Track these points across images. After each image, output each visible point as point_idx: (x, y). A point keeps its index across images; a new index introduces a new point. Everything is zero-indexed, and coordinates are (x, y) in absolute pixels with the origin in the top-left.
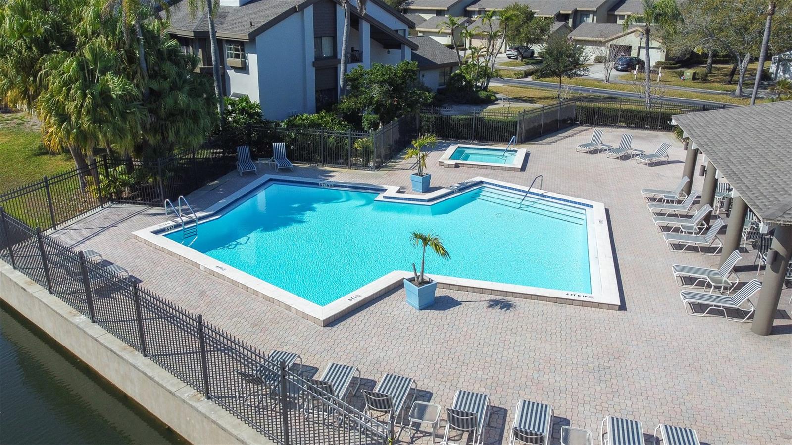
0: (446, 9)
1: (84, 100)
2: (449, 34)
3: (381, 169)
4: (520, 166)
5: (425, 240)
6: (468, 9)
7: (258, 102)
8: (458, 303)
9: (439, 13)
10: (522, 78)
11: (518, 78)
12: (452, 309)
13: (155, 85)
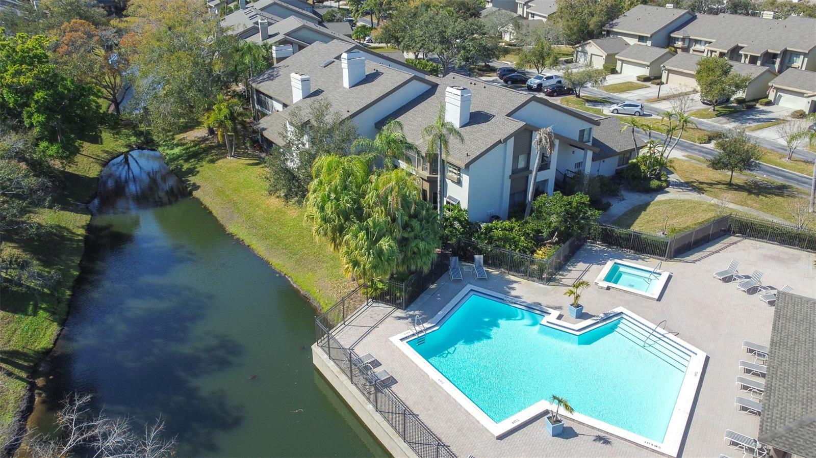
0: (649, 36)
1: (368, 257)
2: (648, 66)
3: (551, 283)
4: (657, 297)
5: (560, 401)
6: (672, 35)
7: (466, 208)
8: (576, 435)
9: (642, 39)
10: (705, 143)
11: (700, 143)
12: (572, 439)
13: (406, 235)
